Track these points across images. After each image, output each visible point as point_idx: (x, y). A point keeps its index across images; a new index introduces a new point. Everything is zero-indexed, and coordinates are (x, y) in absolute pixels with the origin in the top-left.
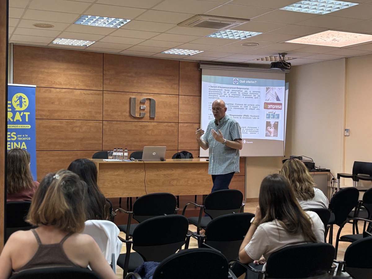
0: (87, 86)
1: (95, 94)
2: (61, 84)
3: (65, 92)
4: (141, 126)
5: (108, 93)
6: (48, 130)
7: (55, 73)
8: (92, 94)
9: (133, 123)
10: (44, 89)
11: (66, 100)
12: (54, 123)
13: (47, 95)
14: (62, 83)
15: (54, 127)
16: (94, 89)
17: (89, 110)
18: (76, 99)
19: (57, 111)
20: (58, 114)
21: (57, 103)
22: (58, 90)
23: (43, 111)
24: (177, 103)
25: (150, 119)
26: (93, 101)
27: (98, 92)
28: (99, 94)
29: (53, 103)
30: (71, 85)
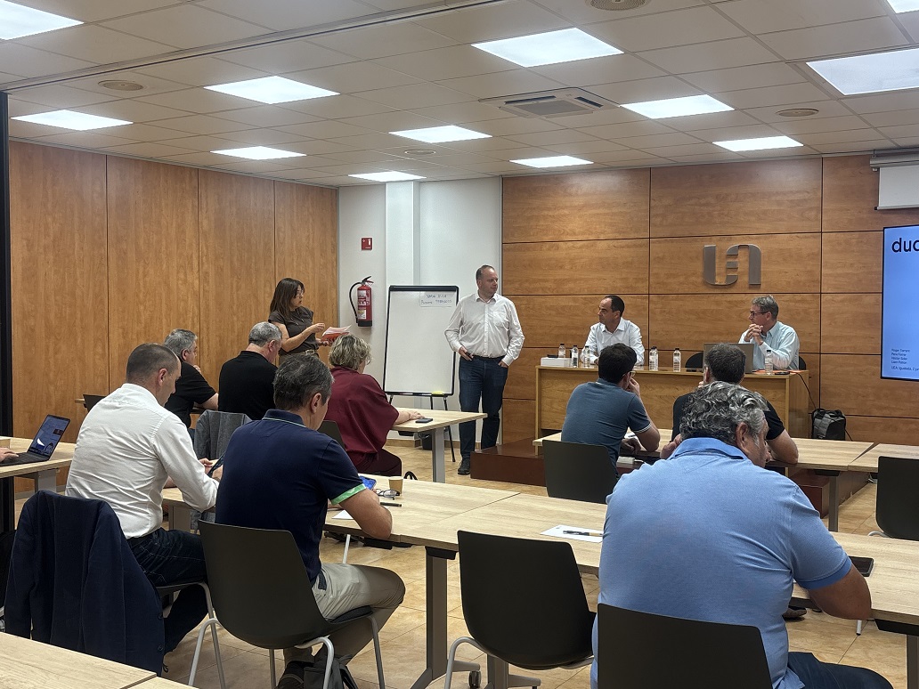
0: (619, 232)
1: (635, 246)
2: (575, 234)
3: (581, 247)
4: (729, 302)
5: (660, 242)
6: (554, 313)
7: (565, 215)
8: (628, 247)
9: (712, 298)
10: (548, 245)
11: (583, 260)
12: (563, 301)
13: (552, 254)
14: (577, 231)
15: (563, 307)
16: (632, 236)
17: (624, 276)
18: (601, 258)
19: (568, 281)
20: (571, 285)
21: (568, 267)
22: (570, 244)
23: (547, 281)
24: (816, 251)
25: (750, 288)
26: (630, 259)
27: (640, 242)
28: (641, 246)
29: (561, 267)
30: (592, 233)
